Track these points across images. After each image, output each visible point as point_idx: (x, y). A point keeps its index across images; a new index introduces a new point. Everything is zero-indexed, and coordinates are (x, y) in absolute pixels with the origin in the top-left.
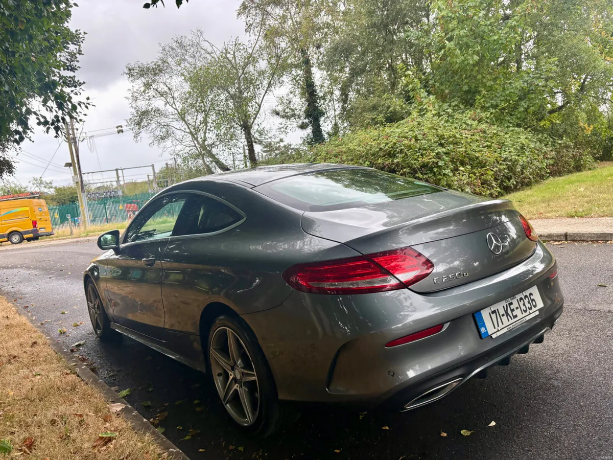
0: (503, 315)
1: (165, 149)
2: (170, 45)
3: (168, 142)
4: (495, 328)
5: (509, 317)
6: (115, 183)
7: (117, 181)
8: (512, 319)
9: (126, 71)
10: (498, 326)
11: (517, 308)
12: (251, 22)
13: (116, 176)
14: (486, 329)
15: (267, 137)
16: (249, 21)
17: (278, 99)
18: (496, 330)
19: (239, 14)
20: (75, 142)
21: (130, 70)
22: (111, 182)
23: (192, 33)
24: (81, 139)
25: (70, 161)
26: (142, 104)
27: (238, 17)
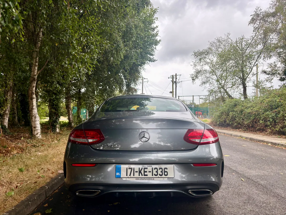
0: (137, 172)
1: (206, 88)
2: (214, 41)
3: (207, 85)
4: (127, 175)
5: (140, 174)
6: (192, 102)
7: (192, 101)
8: (142, 175)
9: (193, 54)
10: (130, 175)
11: (150, 172)
12: (257, 27)
13: (192, 99)
14: (120, 174)
15: (263, 84)
16: (256, 26)
17: (269, 65)
18: (127, 177)
19: (249, 23)
20: (176, 83)
21: (195, 53)
22: (190, 101)
23: (225, 35)
24: (178, 82)
25: (172, 91)
26: (199, 68)
27: (249, 25)
